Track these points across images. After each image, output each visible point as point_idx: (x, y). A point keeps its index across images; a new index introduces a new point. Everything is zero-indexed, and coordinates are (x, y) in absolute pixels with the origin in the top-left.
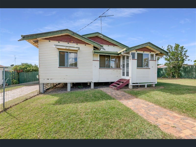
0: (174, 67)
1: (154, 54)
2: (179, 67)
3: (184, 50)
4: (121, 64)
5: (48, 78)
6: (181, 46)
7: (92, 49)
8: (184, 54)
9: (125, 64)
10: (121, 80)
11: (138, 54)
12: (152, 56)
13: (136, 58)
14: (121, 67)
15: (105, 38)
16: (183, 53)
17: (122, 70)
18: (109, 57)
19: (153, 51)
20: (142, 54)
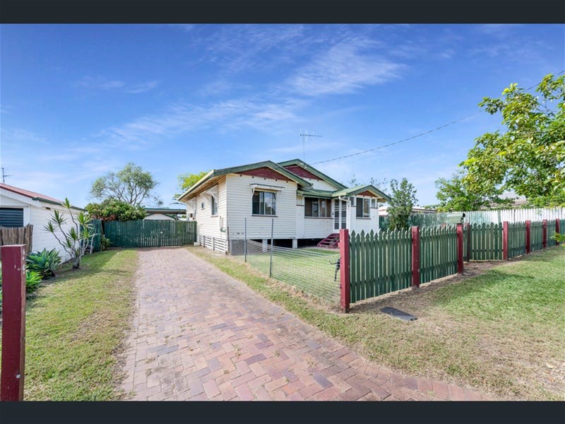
0: (400, 216)
1: (376, 199)
2: (407, 216)
3: (414, 190)
4: (333, 210)
5: (239, 231)
6: (409, 183)
7: (296, 188)
8: (413, 196)
9: (340, 212)
10: (332, 235)
11: (357, 199)
12: (373, 201)
13: (355, 204)
14: (333, 216)
15: (310, 170)
16: (412, 194)
17: (334, 220)
18: (316, 200)
19: (374, 196)
20: (362, 199)
